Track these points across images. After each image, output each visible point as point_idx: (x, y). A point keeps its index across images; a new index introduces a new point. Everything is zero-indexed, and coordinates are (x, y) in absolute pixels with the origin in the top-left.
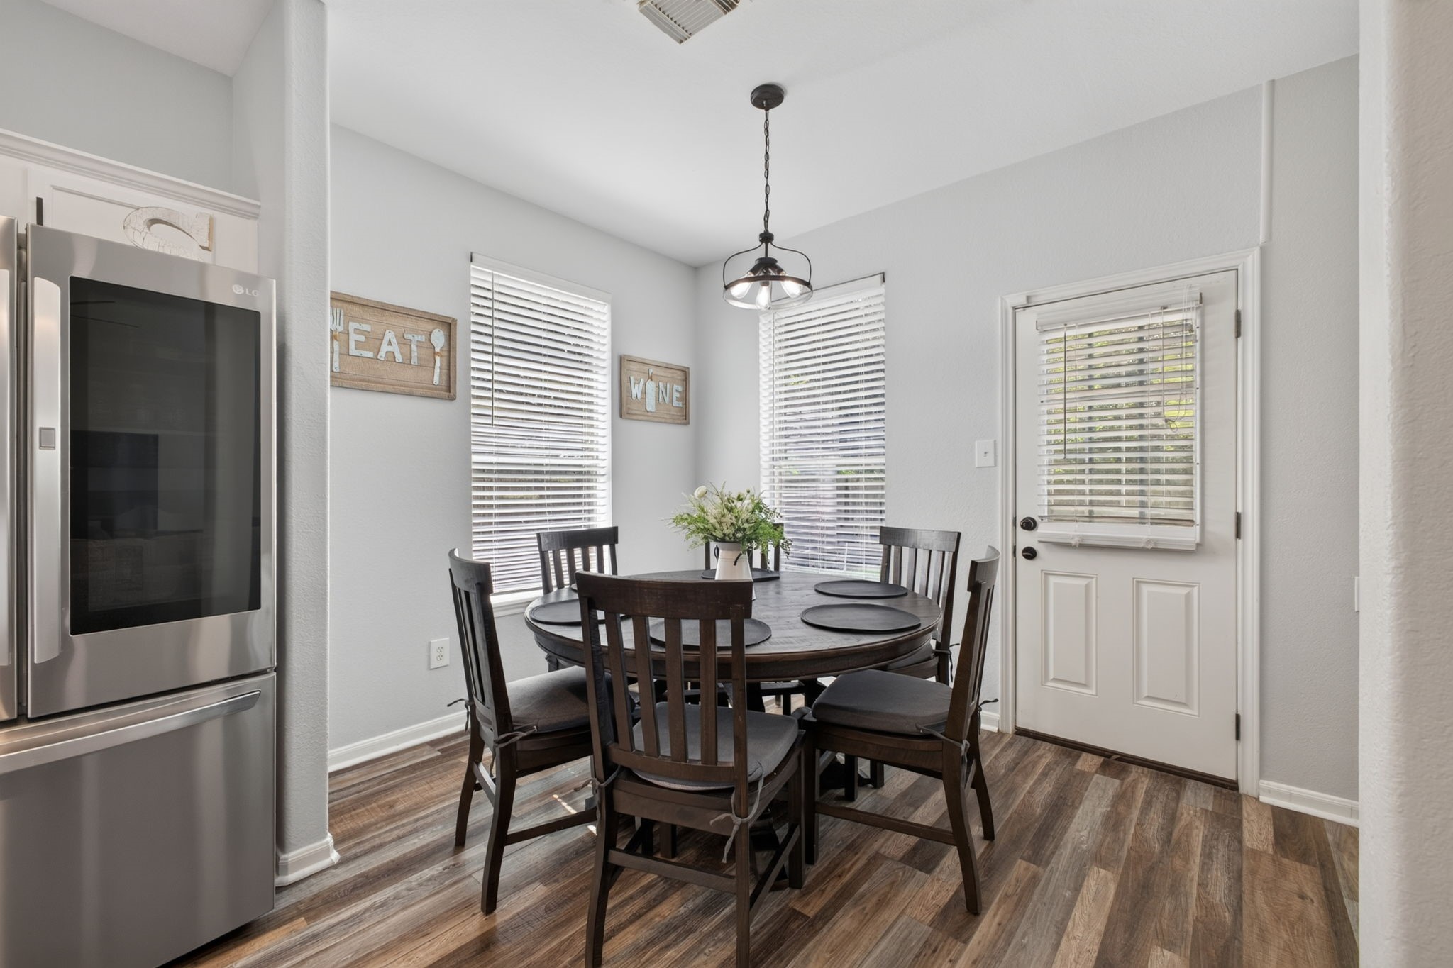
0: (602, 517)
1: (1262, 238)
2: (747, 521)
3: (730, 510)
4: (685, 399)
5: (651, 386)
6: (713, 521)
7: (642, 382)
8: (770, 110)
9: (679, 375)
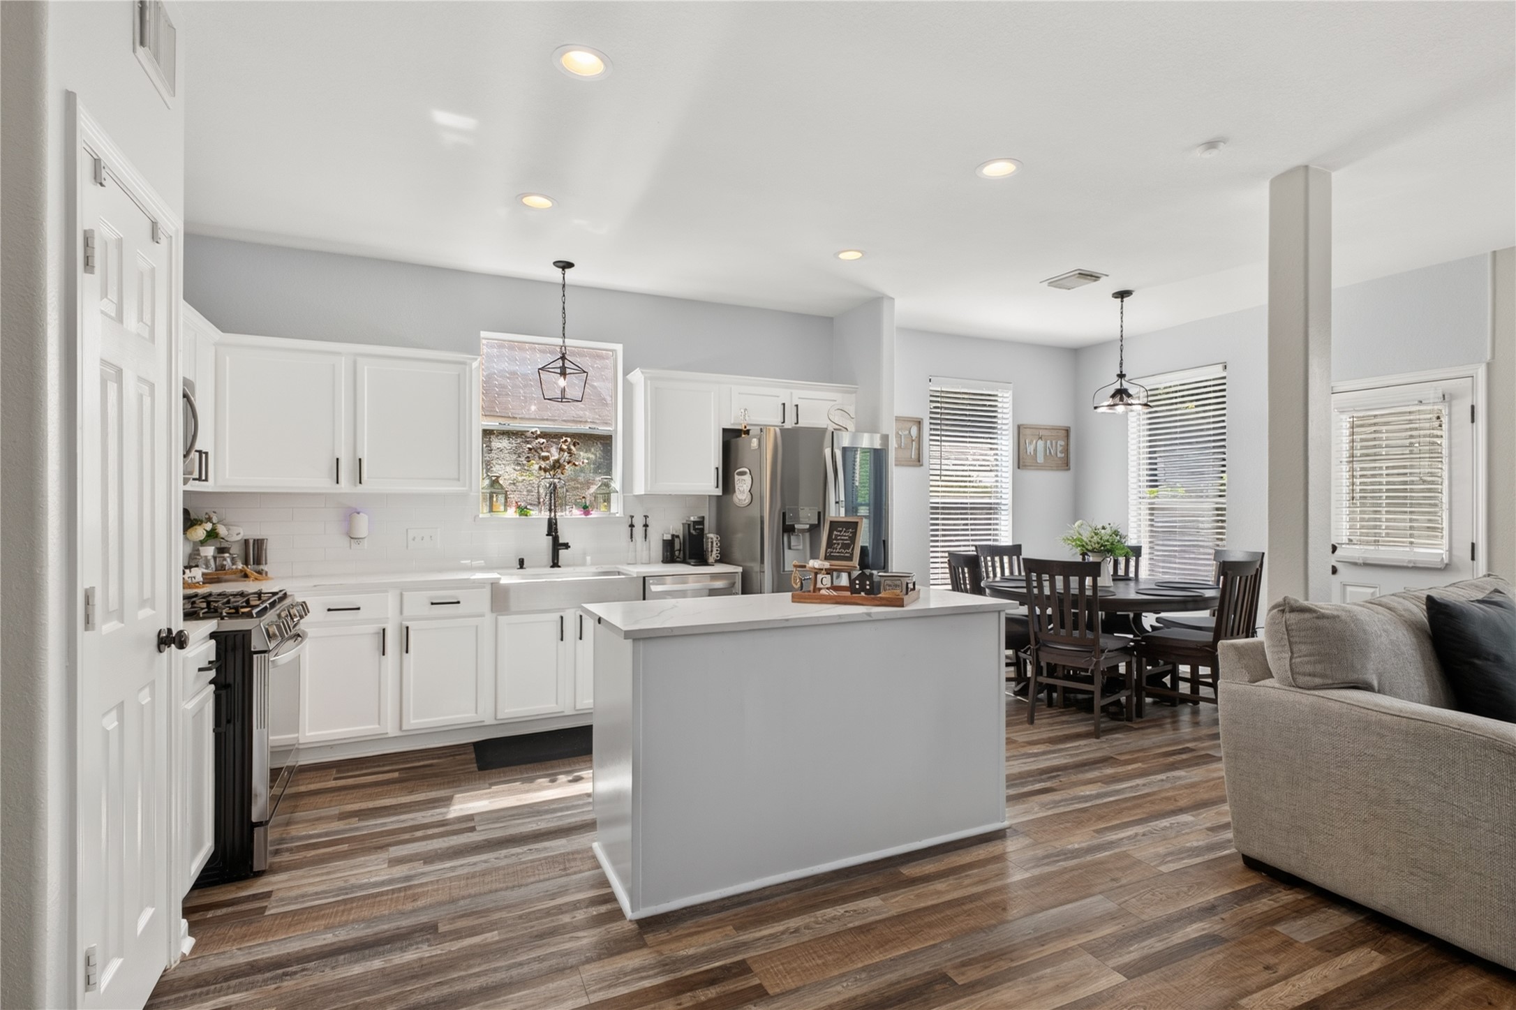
0: (1006, 539)
1: (1489, 357)
2: (1108, 541)
3: (1096, 534)
4: (1066, 450)
5: (1041, 443)
6: (1085, 539)
7: (1034, 442)
8: (1125, 299)
9: (1063, 433)
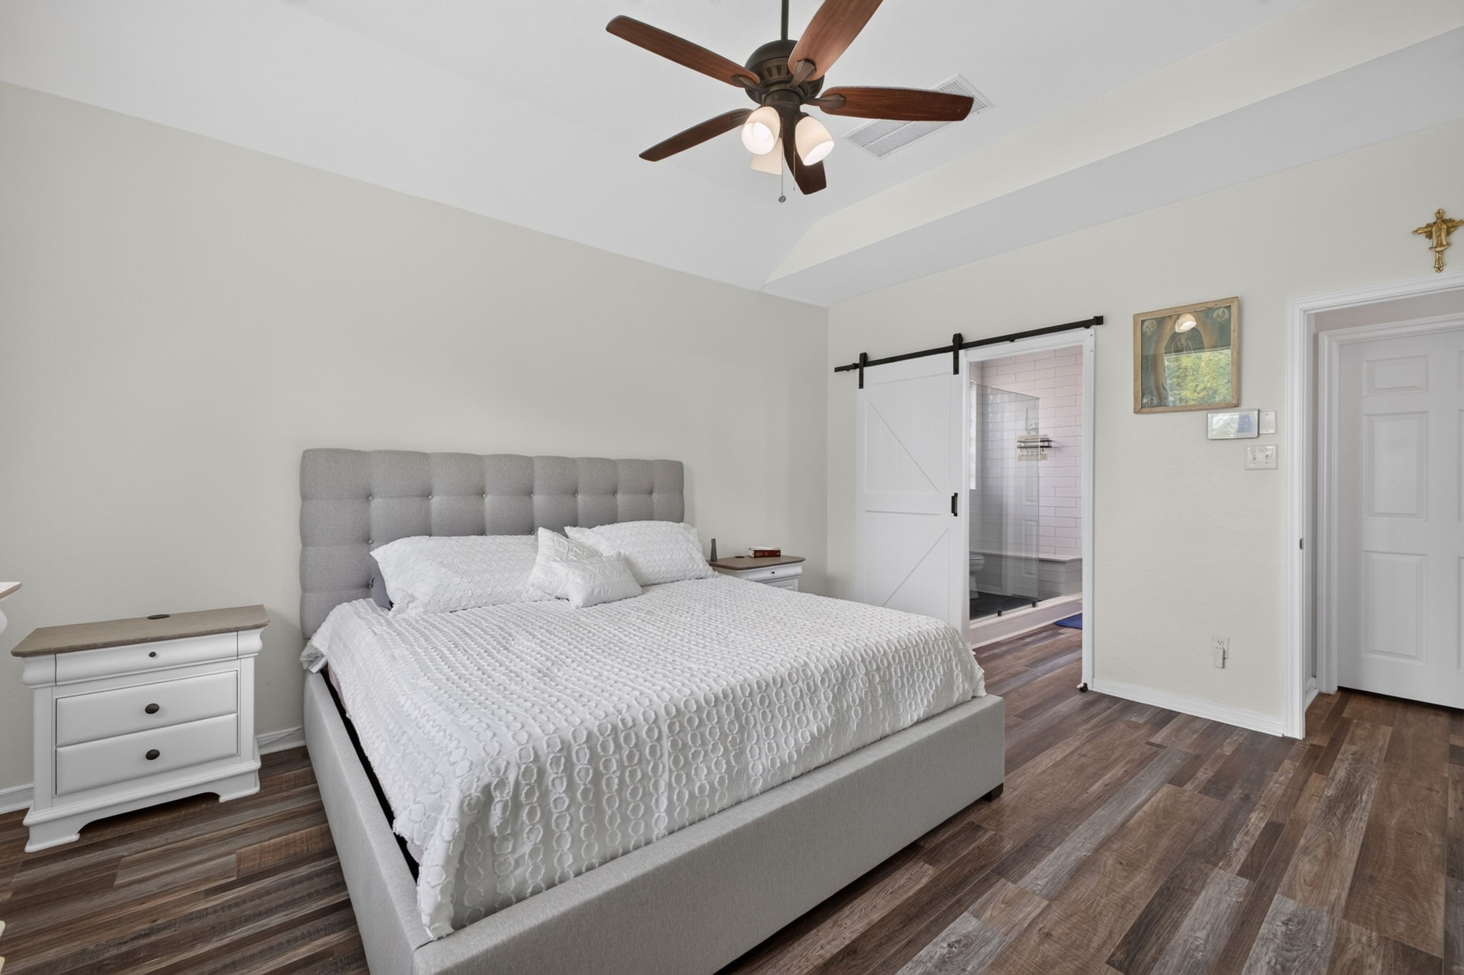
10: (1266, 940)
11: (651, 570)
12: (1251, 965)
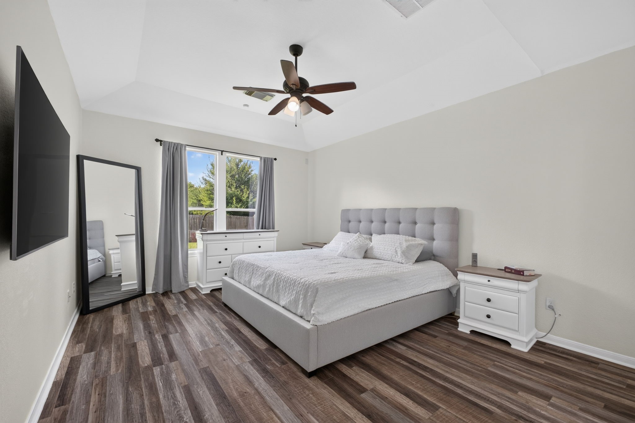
10: (186, 409)
11: (377, 253)
12: (183, 396)
